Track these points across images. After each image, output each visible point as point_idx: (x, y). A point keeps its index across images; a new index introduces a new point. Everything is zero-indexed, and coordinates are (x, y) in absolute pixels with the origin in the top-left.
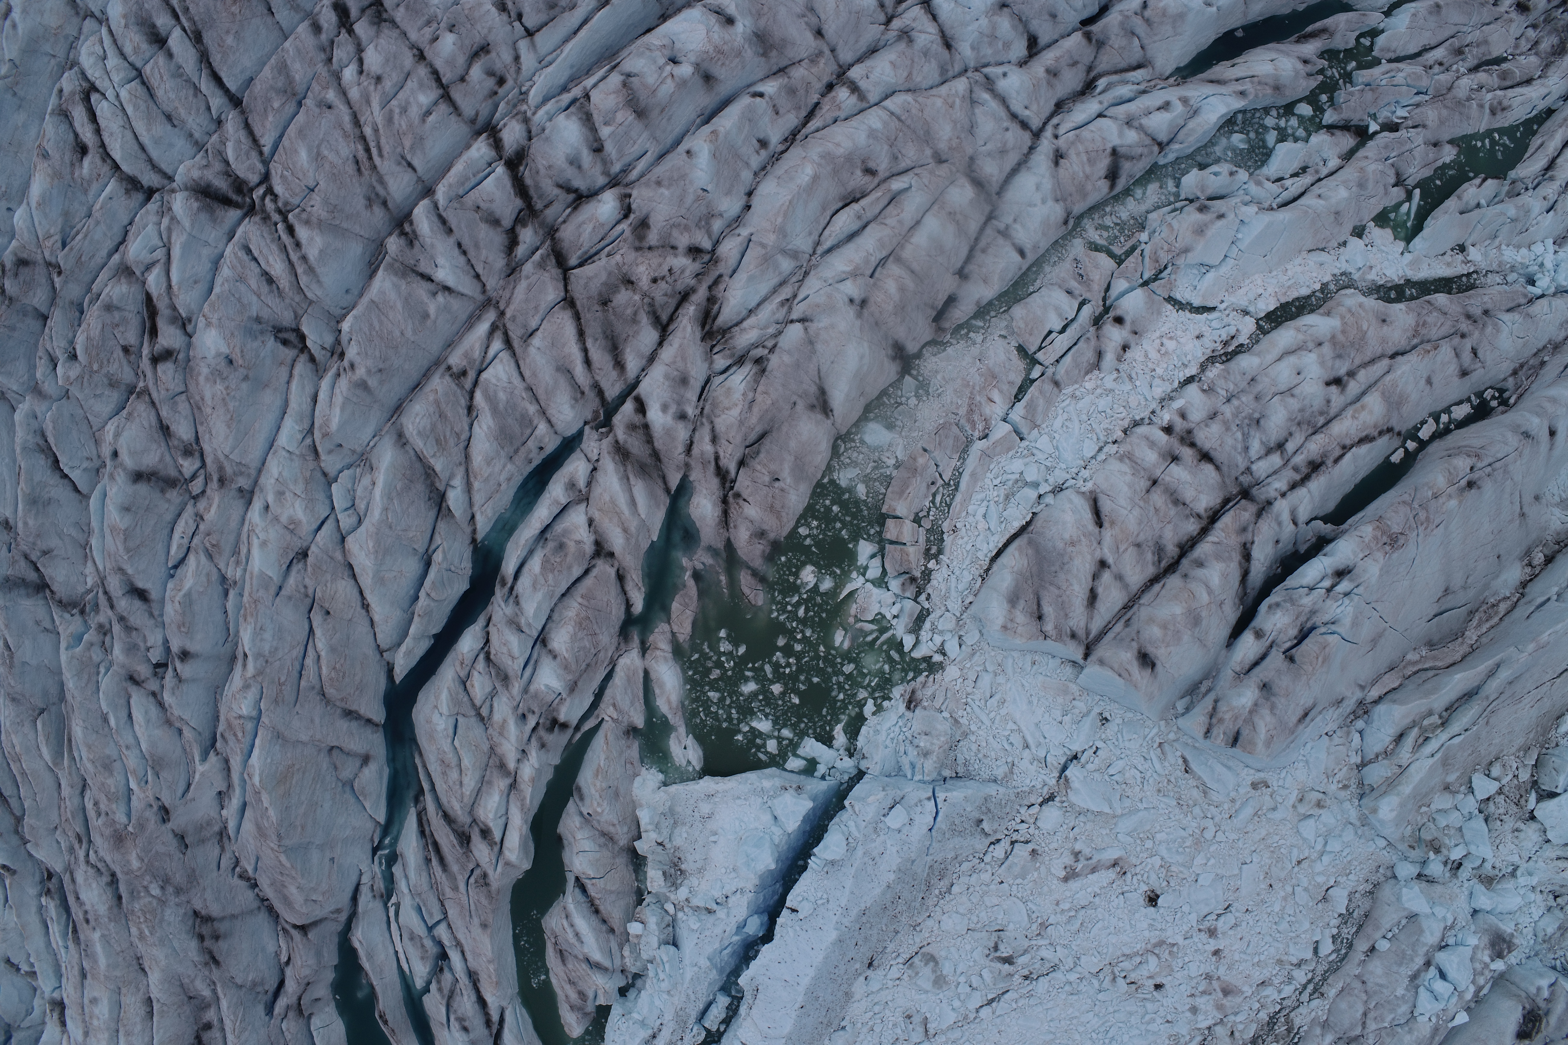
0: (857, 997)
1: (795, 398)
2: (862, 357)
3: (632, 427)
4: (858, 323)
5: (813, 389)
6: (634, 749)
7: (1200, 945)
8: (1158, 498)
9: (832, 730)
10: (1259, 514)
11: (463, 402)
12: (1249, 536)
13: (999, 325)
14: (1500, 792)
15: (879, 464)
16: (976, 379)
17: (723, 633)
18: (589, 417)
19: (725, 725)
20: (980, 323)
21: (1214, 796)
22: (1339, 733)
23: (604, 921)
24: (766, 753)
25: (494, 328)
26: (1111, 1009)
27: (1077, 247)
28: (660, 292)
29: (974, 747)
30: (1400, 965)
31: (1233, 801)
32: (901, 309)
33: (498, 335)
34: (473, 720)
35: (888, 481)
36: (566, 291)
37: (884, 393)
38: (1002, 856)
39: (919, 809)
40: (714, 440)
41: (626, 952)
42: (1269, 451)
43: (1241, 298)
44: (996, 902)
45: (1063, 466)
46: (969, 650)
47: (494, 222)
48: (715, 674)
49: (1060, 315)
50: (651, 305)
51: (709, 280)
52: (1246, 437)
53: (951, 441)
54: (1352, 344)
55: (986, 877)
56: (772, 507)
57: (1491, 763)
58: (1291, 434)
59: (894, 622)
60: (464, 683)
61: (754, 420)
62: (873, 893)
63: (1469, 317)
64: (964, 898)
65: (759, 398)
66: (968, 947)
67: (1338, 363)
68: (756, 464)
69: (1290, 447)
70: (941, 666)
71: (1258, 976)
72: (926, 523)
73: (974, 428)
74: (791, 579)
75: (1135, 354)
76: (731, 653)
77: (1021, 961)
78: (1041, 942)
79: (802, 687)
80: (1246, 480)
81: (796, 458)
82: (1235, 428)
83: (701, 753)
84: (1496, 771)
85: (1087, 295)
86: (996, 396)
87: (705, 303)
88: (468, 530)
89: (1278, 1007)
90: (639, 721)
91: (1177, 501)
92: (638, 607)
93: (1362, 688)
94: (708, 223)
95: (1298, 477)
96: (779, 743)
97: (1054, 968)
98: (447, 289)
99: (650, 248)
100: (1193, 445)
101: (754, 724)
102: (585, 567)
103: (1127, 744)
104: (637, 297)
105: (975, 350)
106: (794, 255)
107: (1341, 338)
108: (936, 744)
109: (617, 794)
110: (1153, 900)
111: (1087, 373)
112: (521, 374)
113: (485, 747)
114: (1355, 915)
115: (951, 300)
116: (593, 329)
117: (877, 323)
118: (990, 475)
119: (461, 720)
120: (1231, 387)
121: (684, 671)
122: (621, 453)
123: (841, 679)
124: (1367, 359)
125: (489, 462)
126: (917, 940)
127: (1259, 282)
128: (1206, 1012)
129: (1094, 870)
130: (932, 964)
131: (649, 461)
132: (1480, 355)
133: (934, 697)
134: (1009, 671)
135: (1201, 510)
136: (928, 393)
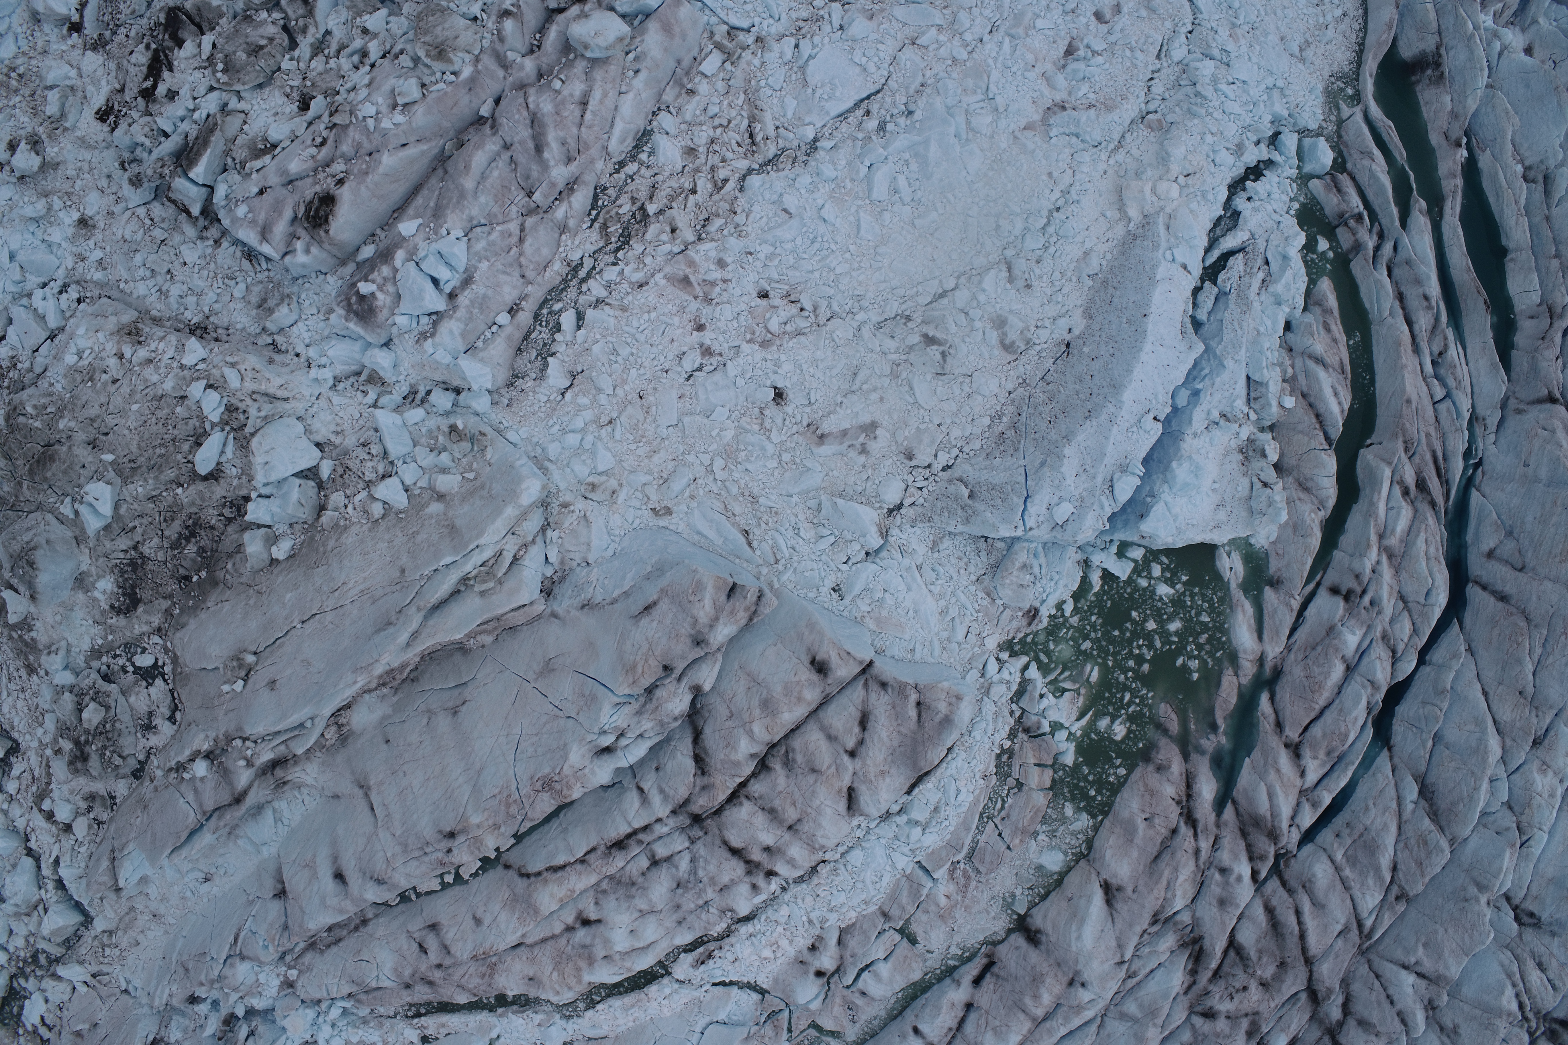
0: (1079, 312)
1: (1135, 896)
2: (1079, 938)
3: (1263, 858)
4: (1079, 967)
5: (1119, 905)
6: (1274, 566)
7: (721, 338)
8: (791, 815)
9: (1102, 586)
10: (687, 802)
11: (1401, 875)
12: (700, 781)
13: (934, 962)
14: (368, 484)
15: (1052, 834)
16: (959, 913)
17: (1196, 676)
18: (1293, 861)
19: (1197, 590)
20: (951, 963)
21: (719, 506)
22: (575, 564)
23: (1311, 405)
24: (1161, 563)
25: (1369, 936)
26: (817, 274)
27: (852, 1033)
28: (1240, 979)
29: (972, 568)
30: (485, 296)
31: (692, 497)
32: (1037, 980)
33: (1366, 930)
34: (1411, 599)
35: (1045, 820)
36: (1311, 972)
37: (1044, 897)
38: (940, 454)
39: (1041, 519)
40: (1197, 852)
41: (1290, 371)
42: (669, 859)
43: (686, 994)
44: (945, 405)
45: (883, 841)
46: (974, 664)
47: (1363, 1023)
48: (1203, 639)
49: (877, 976)
50: (1246, 966)
51: (1195, 989)
52: (694, 871)
53: (987, 859)
54: (569, 958)
55: (956, 433)
56: (1152, 795)
57: (384, 517)
58: (643, 874)
59: (1045, 690)
60: (1415, 631)
61: (1167, 873)
62: (1085, 435)
63: (430, 983)
64: (977, 410)
65: (1162, 894)
66: (971, 358)
67: (588, 941)
68: (1164, 832)
69: (645, 863)
70: (1001, 647)
71: (648, 295)
72: (1011, 781)
73: (965, 871)
74: (1134, 727)
75: (803, 943)
76: (1189, 658)
77: (915, 339)
78: (895, 357)
79: (1128, 625)
80: (696, 832)
81: (1132, 841)
82: (705, 880)
83: (1218, 563)
84: (377, 510)
85: (847, 992)
86: (943, 901)
87: (1200, 969)
88: (1396, 760)
89: (620, 254)
90: (1268, 592)
91: (772, 813)
92: (1264, 698)
93: (554, 615)
94: (1196, 1038)
95: (641, 836)
96: (1149, 573)
97: (879, 326)
98: (1405, 967)
99: (1246, 1015)
100: (748, 862)
101: (1172, 591)
102: (1307, 734)
103: (815, 566)
104: (1259, 973)
105: (957, 939)
106: (1123, 1016)
107: (583, 964)
108: (1014, 576)
109: (1295, 528)
110: (779, 395)
111: (853, 925)
112: (1352, 900)
113: (1404, 575)
114: (534, 353)
115: (977, 982)
116: (1292, 942)
117: (1059, 965)
118: (952, 829)
119: (1422, 600)
120: (704, 916)
121: (1229, 640)
122: (1273, 836)
123: (1093, 635)
124: (551, 943)
125: (1386, 826)
126: (1021, 368)
127: (666, 1010)
128: (707, 259)
129: (844, 433)
130: (1007, 342)
131: (1251, 829)
132: (415, 946)
133: (1013, 618)
134: (936, 643)
135: (746, 803)
136: (1004, 899)
